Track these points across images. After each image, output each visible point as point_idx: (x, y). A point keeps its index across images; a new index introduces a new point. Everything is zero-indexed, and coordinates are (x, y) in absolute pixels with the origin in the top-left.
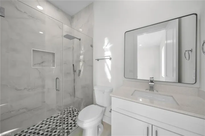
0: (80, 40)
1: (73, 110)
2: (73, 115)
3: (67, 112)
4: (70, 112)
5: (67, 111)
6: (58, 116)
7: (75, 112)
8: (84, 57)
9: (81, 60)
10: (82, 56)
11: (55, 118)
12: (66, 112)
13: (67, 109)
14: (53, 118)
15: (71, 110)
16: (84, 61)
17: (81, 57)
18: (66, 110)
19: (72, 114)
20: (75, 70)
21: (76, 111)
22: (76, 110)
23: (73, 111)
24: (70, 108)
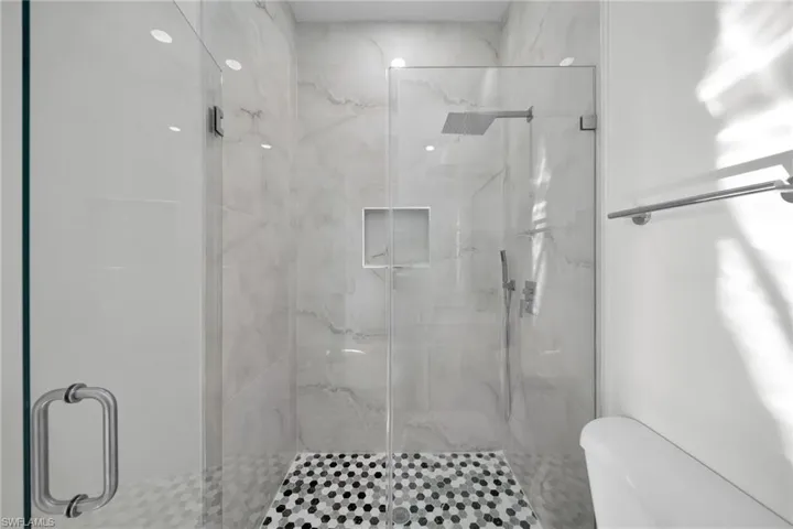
0: (529, 116)
1: (500, 473)
2: (492, 505)
3: (474, 468)
4: (486, 478)
5: (476, 464)
6: (437, 465)
7: (502, 495)
8: (547, 209)
9: (538, 227)
10: (542, 205)
11: (424, 465)
12: (471, 467)
13: (480, 456)
14: (418, 463)
15: (492, 470)
16: (548, 233)
17: (539, 210)
18: (474, 458)
19: (489, 497)
20: (513, 282)
21: (509, 493)
22: (512, 488)
23: (497, 482)
24: (492, 455)
